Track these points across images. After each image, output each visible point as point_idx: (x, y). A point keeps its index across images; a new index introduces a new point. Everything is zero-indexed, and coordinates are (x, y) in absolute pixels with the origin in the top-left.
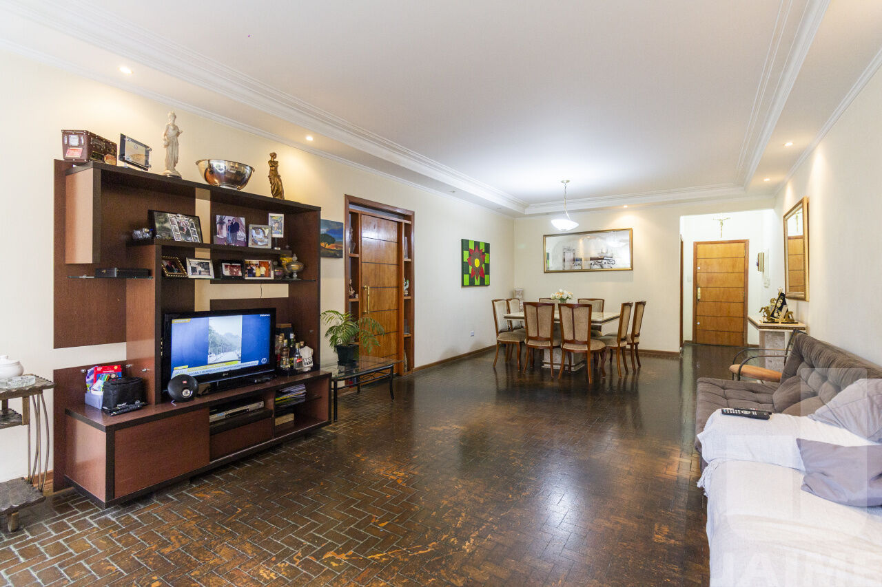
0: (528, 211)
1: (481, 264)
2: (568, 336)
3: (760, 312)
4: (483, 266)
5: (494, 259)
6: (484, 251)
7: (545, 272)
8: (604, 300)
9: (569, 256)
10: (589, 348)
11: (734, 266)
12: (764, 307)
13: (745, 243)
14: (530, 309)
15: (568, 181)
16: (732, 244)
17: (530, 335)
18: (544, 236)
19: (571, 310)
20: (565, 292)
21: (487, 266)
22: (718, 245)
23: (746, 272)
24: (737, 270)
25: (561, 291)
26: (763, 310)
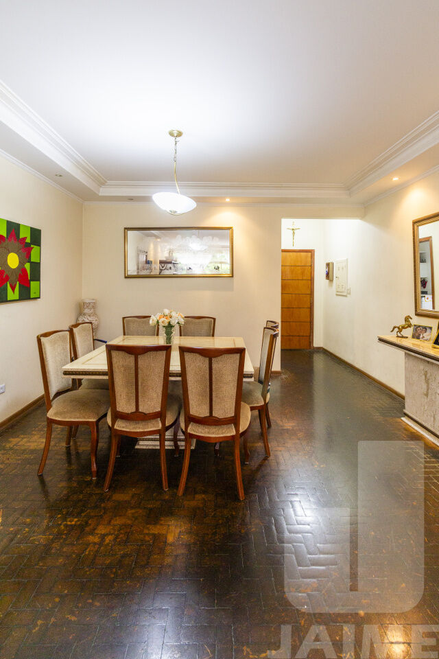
0: (104, 192)
1: (22, 263)
2: (198, 408)
3: (392, 331)
4: (27, 266)
5: (48, 256)
6: (28, 240)
7: (126, 277)
8: (214, 319)
9: (143, 258)
10: (237, 430)
11: (303, 273)
12: (397, 325)
13: (311, 252)
14: (120, 359)
15: (180, 134)
16: (302, 253)
17: (119, 409)
18: (125, 229)
19: (207, 360)
20: (174, 314)
21: (36, 267)
22: (291, 254)
23: (312, 280)
24: (305, 278)
25: (167, 312)
26: (396, 330)
